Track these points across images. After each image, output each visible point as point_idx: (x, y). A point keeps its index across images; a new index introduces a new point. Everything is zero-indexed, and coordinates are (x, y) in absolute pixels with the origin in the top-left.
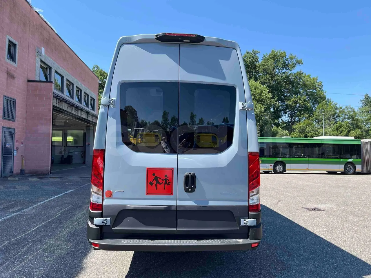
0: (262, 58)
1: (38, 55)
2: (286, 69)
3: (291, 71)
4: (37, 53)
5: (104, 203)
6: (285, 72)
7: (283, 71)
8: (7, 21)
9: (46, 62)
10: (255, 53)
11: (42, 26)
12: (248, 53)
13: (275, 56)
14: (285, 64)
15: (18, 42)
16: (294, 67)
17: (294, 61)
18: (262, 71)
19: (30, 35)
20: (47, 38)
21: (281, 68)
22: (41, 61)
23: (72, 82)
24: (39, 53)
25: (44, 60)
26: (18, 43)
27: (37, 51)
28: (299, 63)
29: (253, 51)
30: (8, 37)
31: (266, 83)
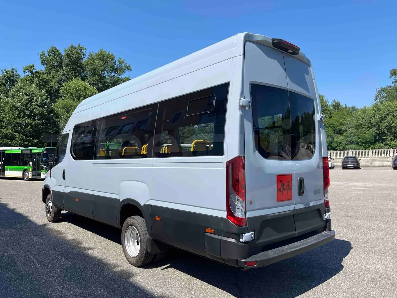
0: (88, 57)
2: (115, 72)
3: (120, 75)
5: (247, 216)
6: (114, 76)
7: (113, 74)
10: (81, 49)
12: (72, 47)
13: (104, 56)
14: (114, 67)
16: (123, 71)
17: (124, 66)
18: (90, 71)
21: (111, 70)
28: (128, 69)
29: (79, 46)
31: (95, 84)
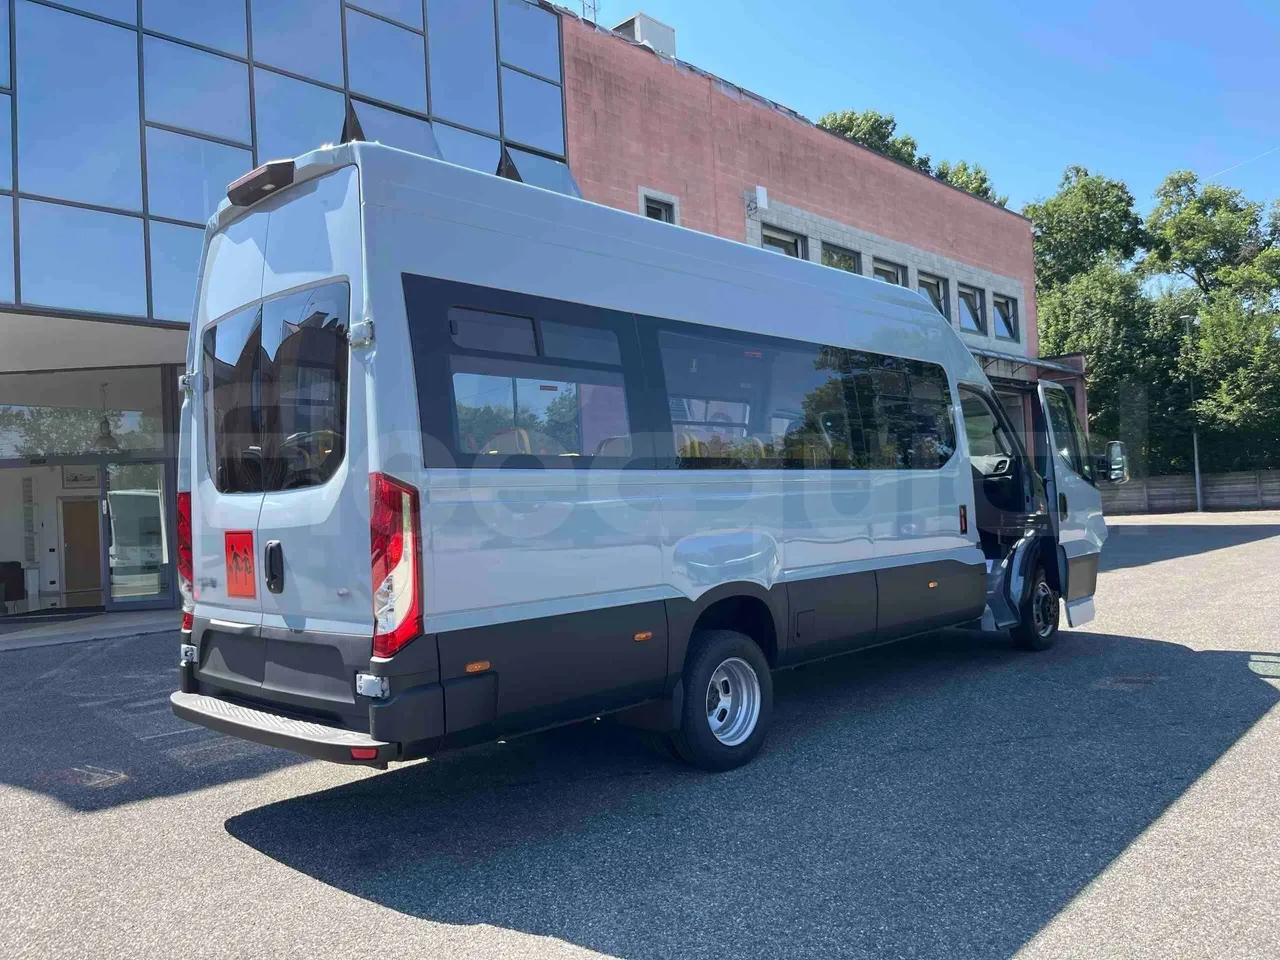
1: (751, 212)
4: (749, 206)
8: (635, 147)
9: (785, 225)
11: (756, 121)
15: (679, 195)
19: (718, 163)
20: (781, 153)
22: (766, 225)
23: (899, 260)
24: (752, 206)
25: (774, 221)
26: (678, 198)
27: (747, 202)
30: (644, 191)
